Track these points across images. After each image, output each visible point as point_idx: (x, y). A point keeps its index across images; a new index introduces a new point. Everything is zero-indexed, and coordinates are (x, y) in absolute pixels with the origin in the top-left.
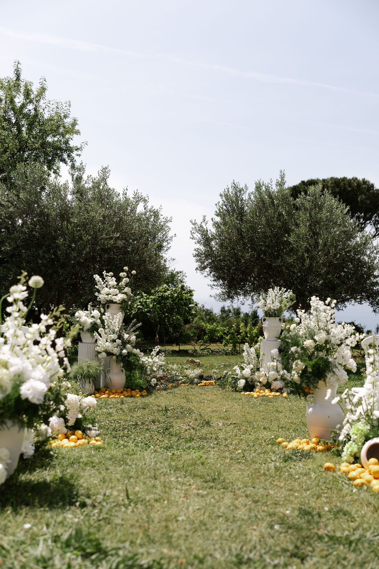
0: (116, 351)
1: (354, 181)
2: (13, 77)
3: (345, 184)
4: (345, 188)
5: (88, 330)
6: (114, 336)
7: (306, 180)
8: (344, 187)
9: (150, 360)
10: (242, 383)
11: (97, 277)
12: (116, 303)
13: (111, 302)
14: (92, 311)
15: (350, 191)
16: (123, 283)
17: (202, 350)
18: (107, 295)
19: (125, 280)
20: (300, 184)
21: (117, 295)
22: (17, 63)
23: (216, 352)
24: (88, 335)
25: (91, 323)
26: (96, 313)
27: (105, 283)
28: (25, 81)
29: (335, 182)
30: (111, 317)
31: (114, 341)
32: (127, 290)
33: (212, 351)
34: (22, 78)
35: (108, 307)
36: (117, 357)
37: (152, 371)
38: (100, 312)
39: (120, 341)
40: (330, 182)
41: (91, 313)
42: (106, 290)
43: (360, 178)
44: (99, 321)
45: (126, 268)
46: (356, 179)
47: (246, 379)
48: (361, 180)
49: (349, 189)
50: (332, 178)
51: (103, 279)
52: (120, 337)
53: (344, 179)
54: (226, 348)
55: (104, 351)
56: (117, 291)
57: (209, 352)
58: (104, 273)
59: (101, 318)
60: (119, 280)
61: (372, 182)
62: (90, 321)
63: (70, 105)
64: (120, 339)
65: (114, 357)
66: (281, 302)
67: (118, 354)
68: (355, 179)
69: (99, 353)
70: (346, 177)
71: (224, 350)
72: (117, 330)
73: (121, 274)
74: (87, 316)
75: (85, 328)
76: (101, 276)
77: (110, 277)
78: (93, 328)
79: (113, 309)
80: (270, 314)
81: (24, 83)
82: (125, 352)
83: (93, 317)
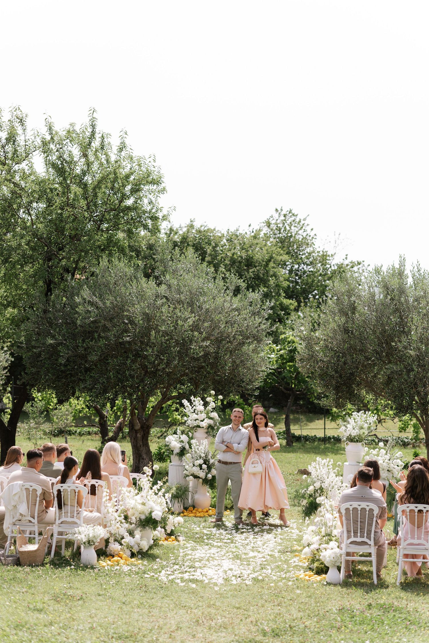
0: (202, 474)
2: (89, 130)
5: (177, 454)
6: (201, 461)
11: (185, 402)
12: (203, 427)
13: (198, 426)
14: (181, 436)
16: (209, 408)
18: (196, 420)
19: (212, 405)
21: (204, 420)
22: (92, 112)
24: (177, 458)
25: (180, 448)
26: (184, 437)
27: (193, 407)
28: (101, 133)
30: (198, 444)
31: (200, 466)
32: (215, 415)
34: (97, 130)
35: (196, 430)
36: (203, 480)
38: (188, 436)
39: (206, 466)
41: (180, 438)
42: (195, 416)
44: (187, 447)
45: (213, 392)
51: (191, 404)
52: (206, 462)
55: (191, 475)
56: (203, 416)
58: (192, 398)
59: (189, 443)
60: (206, 404)
62: (179, 445)
63: (154, 160)
64: (205, 464)
65: (201, 480)
67: (203, 478)
69: (187, 476)
72: (203, 455)
73: (208, 399)
74: (176, 441)
75: (175, 452)
76: (190, 401)
77: (198, 402)
78: (182, 452)
79: (200, 434)
80: (351, 439)
81: (100, 135)
82: (210, 476)
83: (182, 442)
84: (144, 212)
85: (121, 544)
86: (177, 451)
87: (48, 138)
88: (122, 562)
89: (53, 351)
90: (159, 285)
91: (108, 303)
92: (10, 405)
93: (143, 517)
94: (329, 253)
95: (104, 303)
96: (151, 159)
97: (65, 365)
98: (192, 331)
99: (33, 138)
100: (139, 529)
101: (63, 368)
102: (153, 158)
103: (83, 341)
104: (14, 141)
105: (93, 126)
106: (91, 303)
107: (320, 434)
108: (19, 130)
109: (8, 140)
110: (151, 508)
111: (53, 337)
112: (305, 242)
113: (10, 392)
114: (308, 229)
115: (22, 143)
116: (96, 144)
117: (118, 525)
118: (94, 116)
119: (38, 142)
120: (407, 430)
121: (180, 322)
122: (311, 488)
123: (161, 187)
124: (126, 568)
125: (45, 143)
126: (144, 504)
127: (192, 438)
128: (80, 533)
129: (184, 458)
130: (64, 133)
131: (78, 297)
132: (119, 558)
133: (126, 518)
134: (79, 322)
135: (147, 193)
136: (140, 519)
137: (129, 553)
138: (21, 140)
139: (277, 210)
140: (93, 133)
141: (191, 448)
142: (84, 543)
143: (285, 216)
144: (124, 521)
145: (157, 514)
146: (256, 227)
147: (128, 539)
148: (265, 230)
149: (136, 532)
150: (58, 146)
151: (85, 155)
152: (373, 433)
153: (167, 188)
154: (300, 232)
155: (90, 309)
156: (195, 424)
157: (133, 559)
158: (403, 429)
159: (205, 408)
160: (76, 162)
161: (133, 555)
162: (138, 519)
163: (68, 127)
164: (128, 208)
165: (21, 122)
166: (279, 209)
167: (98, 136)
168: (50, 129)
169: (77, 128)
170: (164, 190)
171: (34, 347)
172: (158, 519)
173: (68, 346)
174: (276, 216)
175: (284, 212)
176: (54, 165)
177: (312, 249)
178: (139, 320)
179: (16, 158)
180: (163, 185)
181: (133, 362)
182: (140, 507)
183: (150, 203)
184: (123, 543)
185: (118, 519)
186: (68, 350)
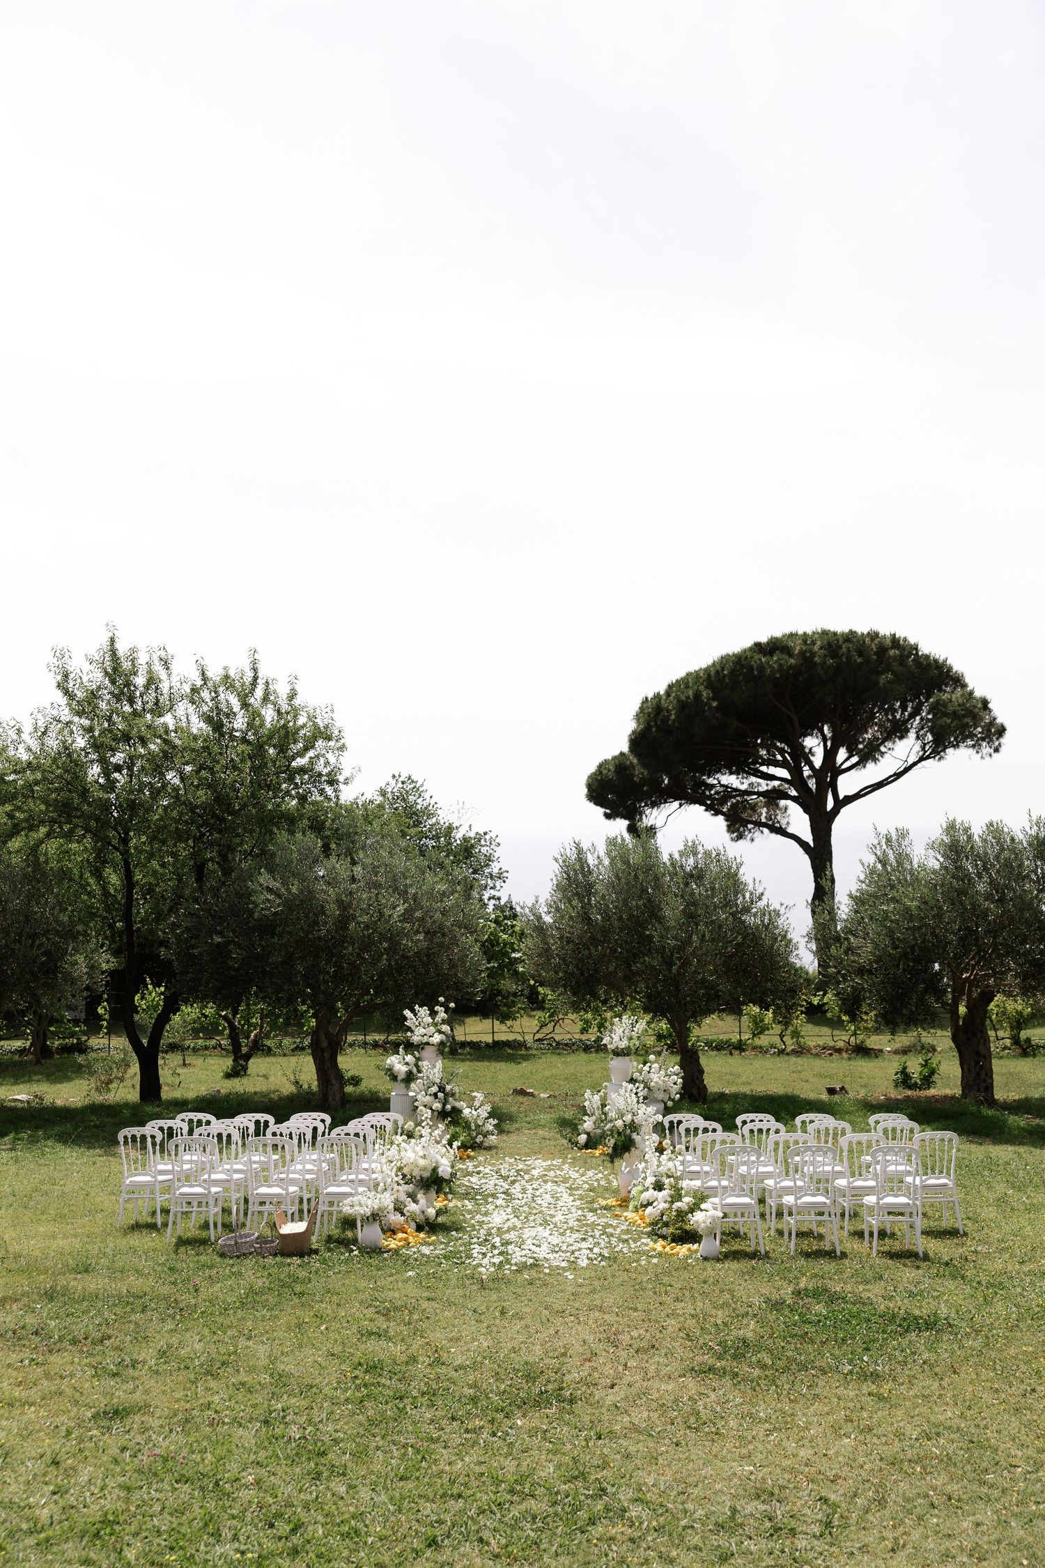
0: (438, 1106)
1: (872, 640)
2: (249, 675)
3: (848, 649)
4: (849, 657)
5: (403, 1080)
6: (434, 1089)
7: (763, 639)
8: (847, 658)
9: (474, 1112)
10: (583, 1138)
11: (407, 1013)
12: (433, 1046)
13: (428, 1044)
14: (405, 1056)
15: (862, 663)
16: (438, 1019)
17: (537, 1041)
18: (422, 1035)
19: (442, 1015)
20: (750, 649)
21: (433, 1035)
22: (252, 652)
23: (566, 1045)
24: (403, 1085)
25: (406, 1072)
26: (409, 1058)
27: (417, 1020)
29: (829, 645)
30: (428, 1067)
31: (435, 1095)
32: (446, 1028)
33: (558, 1043)
34: (260, 674)
35: (423, 1048)
36: (439, 1113)
37: (478, 1126)
38: (414, 1057)
39: (443, 1095)
40: (819, 643)
41: (404, 1059)
42: (422, 1031)
43: (885, 630)
44: (415, 1070)
45: (442, 999)
46: (877, 634)
47: (588, 1134)
48: (888, 634)
49: (859, 660)
50: (825, 633)
51: (415, 1015)
52: (442, 1089)
53: (850, 637)
54: (584, 1037)
56: (432, 1029)
57: (551, 1045)
58: (417, 1007)
59: (417, 1065)
60: (433, 1014)
61: (912, 641)
62: (404, 1069)
63: (332, 711)
64: (442, 1092)
65: (436, 1113)
66: (631, 1039)
67: (440, 1110)
68: (874, 636)
70: (854, 629)
71: (581, 1040)
72: (438, 1081)
73: (437, 1008)
74: (399, 1062)
75: (399, 1078)
76: (413, 1011)
77: (423, 1011)
78: (409, 1078)
79: (429, 1053)
80: (618, 1053)
81: (264, 681)
82: (448, 1107)
83: (407, 1064)
84: (320, 775)
85: (403, 1214)
86: (402, 1076)
87: (199, 683)
88: (411, 1239)
89: (220, 952)
90: (354, 863)
91: (294, 890)
92: (107, 1017)
93: (426, 1174)
94: (454, 825)
95: (288, 890)
96: (328, 710)
97: (238, 969)
98: (400, 921)
99: (178, 684)
100: (422, 1192)
101: (233, 973)
102: (330, 708)
103: (261, 939)
104: (157, 688)
105: (255, 670)
106: (269, 890)
107: (488, 1039)
108: (163, 674)
109: (147, 687)
110: (437, 1162)
111: (220, 933)
112: (428, 813)
113: (107, 1000)
114: (427, 796)
115: (165, 691)
116: (259, 692)
117: (396, 1187)
118: (256, 657)
119: (187, 688)
120: (590, 1031)
121: (387, 912)
122: (619, 1123)
123: (339, 744)
124: (426, 1250)
125: (194, 690)
126: (424, 1157)
127: (418, 1059)
128: (360, 1205)
129: (413, 1085)
130: (219, 678)
131: (252, 881)
132: (405, 1235)
133: (404, 1176)
134: (256, 915)
135: (324, 751)
136: (421, 1177)
137: (413, 1225)
138: (165, 687)
139: (394, 776)
140: (255, 678)
141: (419, 1071)
142: (368, 1218)
143: (403, 783)
144: (402, 1182)
145: (445, 1170)
146: (368, 796)
147: (412, 1207)
148: (379, 799)
149: (419, 1196)
150: (213, 694)
151: (245, 705)
152: (550, 1036)
153: (347, 745)
154: (419, 801)
155: (271, 897)
156: (425, 1039)
157: (422, 1235)
158: (584, 1030)
159: (434, 1019)
160: (235, 715)
161: (419, 1228)
162: (418, 1178)
163: (224, 673)
164: (302, 770)
165: (166, 664)
166: (397, 775)
167: (260, 681)
168: (203, 674)
169: (232, 673)
170: (342, 748)
171: (193, 947)
172: (447, 1177)
173: (240, 945)
174: (393, 782)
175: (402, 779)
176: (208, 719)
177: (434, 820)
178: (333, 910)
179: (158, 710)
180: (342, 741)
181: (328, 962)
182: (422, 1162)
183: (327, 763)
184: (405, 1212)
185: (396, 1179)
186: (241, 949)
